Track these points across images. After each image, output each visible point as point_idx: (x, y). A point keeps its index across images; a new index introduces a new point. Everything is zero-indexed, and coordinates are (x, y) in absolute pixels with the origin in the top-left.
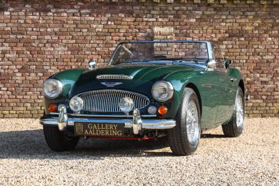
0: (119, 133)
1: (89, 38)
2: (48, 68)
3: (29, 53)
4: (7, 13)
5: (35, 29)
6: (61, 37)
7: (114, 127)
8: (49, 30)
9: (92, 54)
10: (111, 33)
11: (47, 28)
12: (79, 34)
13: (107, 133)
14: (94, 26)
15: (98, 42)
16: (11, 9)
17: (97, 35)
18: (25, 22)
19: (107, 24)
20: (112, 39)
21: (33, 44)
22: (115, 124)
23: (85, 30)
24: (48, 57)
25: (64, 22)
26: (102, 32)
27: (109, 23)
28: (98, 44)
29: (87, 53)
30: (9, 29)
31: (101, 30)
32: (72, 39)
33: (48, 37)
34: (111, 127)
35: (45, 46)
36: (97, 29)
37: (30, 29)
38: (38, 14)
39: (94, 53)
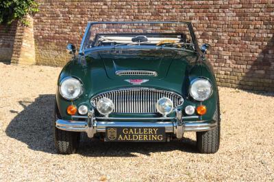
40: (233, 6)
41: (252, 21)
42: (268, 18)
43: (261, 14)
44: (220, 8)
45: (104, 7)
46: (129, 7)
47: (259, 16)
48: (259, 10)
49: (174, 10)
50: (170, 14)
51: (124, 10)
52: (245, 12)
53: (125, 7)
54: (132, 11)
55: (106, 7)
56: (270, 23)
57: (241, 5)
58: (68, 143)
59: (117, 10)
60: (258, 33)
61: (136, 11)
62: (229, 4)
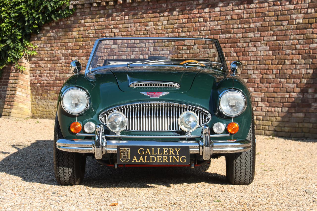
0: (183, 159)
1: (289, 32)
2: (251, 72)
3: (235, 54)
4: (217, 9)
5: (240, 26)
6: (263, 34)
7: (175, 152)
8: (252, 25)
9: (292, 54)
10: (311, 24)
11: (250, 23)
12: (279, 28)
13: (165, 160)
14: (294, 16)
15: (297, 37)
16: (221, 5)
17: (297, 29)
18: (232, 19)
19: (307, 13)
20: (313, 33)
21: (239, 44)
22: (178, 147)
23: (285, 23)
24: (252, 59)
25: (265, 14)
26: (302, 24)
27: (309, 11)
28: (298, 40)
29: (288, 52)
30: (219, 27)
31: (301, 21)
32: (273, 35)
33: (251, 35)
34: (171, 152)
35: (248, 46)
36: (297, 21)
37: (236, 26)
38: (242, 7)
39: (294, 52)
40: (266, 39)
41: (289, 55)
42: (308, 51)
43: (298, 46)
44: (251, 41)
45: (113, 46)
46: (143, 45)
47: (296, 49)
48: (296, 41)
49: (196, 47)
50: (191, 51)
51: (137, 49)
52: (279, 45)
53: (138, 45)
54: (146, 49)
55: (116, 46)
56: (310, 57)
57: (275, 37)
58: (71, 170)
59: (129, 49)
60: (295, 69)
61: (152, 49)
62: (261, 36)
